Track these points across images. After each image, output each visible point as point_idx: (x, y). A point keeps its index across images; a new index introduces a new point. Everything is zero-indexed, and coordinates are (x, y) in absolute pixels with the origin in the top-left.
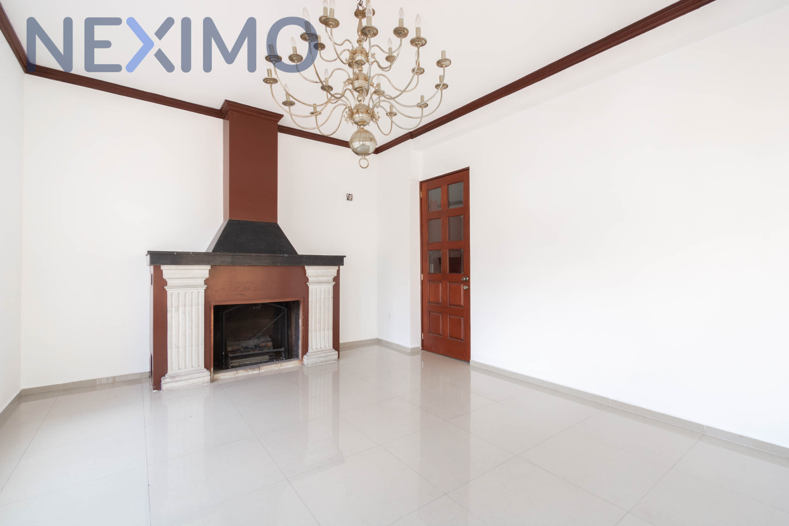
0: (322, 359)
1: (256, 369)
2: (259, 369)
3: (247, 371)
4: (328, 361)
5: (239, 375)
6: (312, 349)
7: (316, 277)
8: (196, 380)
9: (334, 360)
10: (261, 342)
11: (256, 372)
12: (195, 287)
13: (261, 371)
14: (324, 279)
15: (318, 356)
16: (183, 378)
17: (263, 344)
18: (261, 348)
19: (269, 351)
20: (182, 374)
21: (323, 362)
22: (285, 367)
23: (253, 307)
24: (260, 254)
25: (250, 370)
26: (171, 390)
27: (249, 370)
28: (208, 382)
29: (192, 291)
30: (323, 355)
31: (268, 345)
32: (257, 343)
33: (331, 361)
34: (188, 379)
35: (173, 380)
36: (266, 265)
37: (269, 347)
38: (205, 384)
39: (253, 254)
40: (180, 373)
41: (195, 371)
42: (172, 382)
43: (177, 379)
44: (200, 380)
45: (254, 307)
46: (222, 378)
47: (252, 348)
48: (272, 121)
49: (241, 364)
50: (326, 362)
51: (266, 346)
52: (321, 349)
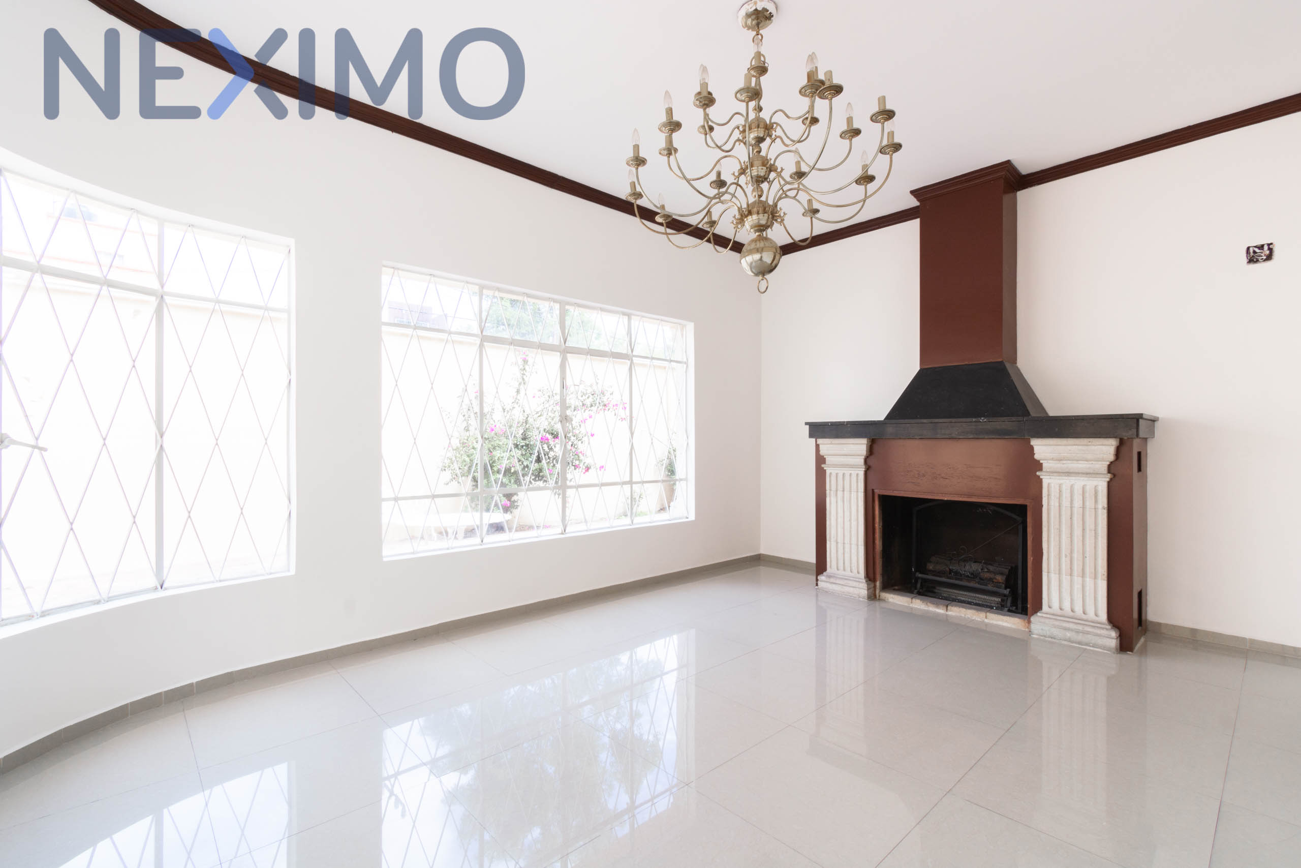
0: (1068, 634)
1: (941, 607)
2: (945, 608)
3: (927, 604)
4: (1087, 644)
5: (913, 606)
6: (1050, 607)
7: (1058, 462)
8: (851, 590)
9: (1104, 648)
10: (986, 570)
11: (940, 611)
12: (851, 466)
13: (949, 613)
14: (1081, 466)
15: (1057, 623)
16: (838, 581)
17: (987, 575)
18: (982, 580)
19: (995, 589)
20: (838, 576)
21: (1070, 640)
22: (995, 622)
23: (978, 510)
24: (936, 420)
25: (932, 605)
26: (826, 592)
27: (928, 604)
28: (864, 597)
29: (850, 472)
30: (1071, 626)
31: (996, 579)
32: (977, 570)
33: (1093, 647)
34: (842, 585)
35: (828, 580)
36: (947, 437)
37: (998, 583)
38: (861, 599)
39: (925, 421)
40: (838, 575)
41: (853, 577)
42: (827, 582)
43: (832, 580)
44: (856, 591)
45: (980, 509)
46: (891, 600)
47: (968, 576)
48: (991, 181)
49: (952, 597)
50: (1079, 643)
51: (991, 580)
52: (1071, 614)
